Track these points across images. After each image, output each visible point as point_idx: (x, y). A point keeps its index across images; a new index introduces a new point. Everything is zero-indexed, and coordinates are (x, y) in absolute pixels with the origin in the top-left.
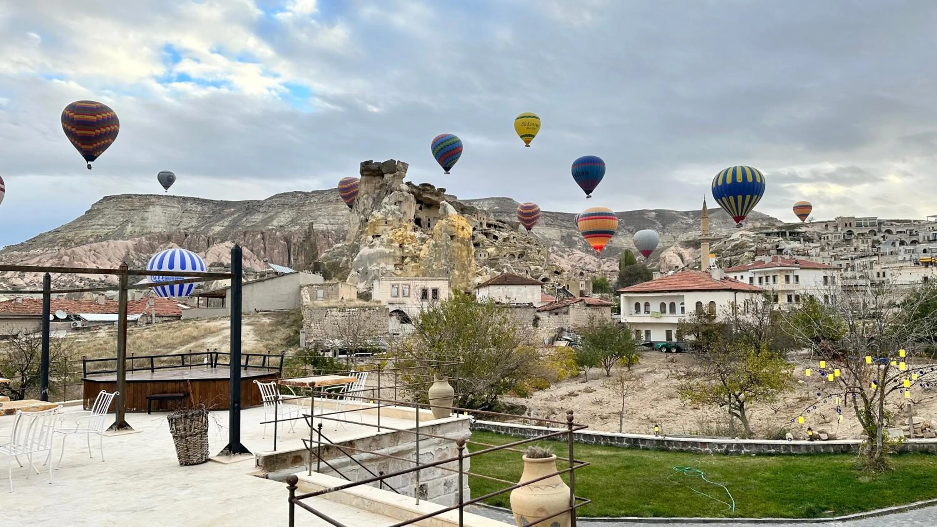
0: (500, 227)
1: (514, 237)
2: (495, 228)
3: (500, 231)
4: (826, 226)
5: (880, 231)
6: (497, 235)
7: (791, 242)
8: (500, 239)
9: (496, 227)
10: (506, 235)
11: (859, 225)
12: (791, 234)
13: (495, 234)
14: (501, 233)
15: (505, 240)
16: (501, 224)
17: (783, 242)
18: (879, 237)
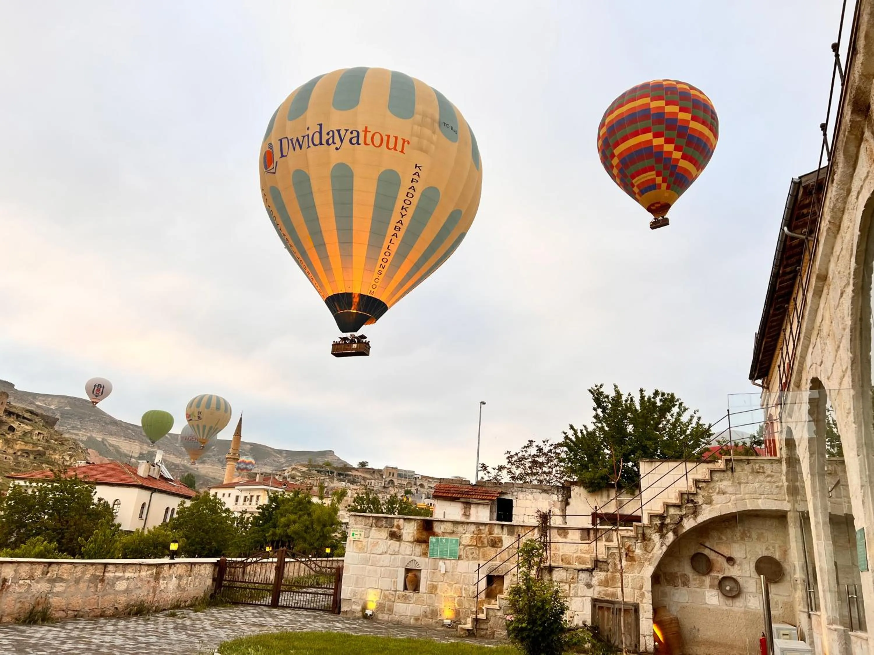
0: (24, 418)
1: (39, 433)
2: (17, 418)
3: (23, 423)
4: (374, 472)
5: (415, 484)
6: (15, 426)
7: (335, 481)
8: (19, 433)
9: (18, 416)
10: (29, 428)
11: (400, 476)
12: (339, 474)
13: (12, 425)
14: (22, 425)
15: (25, 434)
16: (27, 415)
17: (328, 480)
18: (413, 490)
